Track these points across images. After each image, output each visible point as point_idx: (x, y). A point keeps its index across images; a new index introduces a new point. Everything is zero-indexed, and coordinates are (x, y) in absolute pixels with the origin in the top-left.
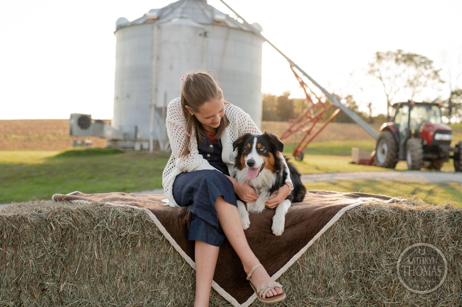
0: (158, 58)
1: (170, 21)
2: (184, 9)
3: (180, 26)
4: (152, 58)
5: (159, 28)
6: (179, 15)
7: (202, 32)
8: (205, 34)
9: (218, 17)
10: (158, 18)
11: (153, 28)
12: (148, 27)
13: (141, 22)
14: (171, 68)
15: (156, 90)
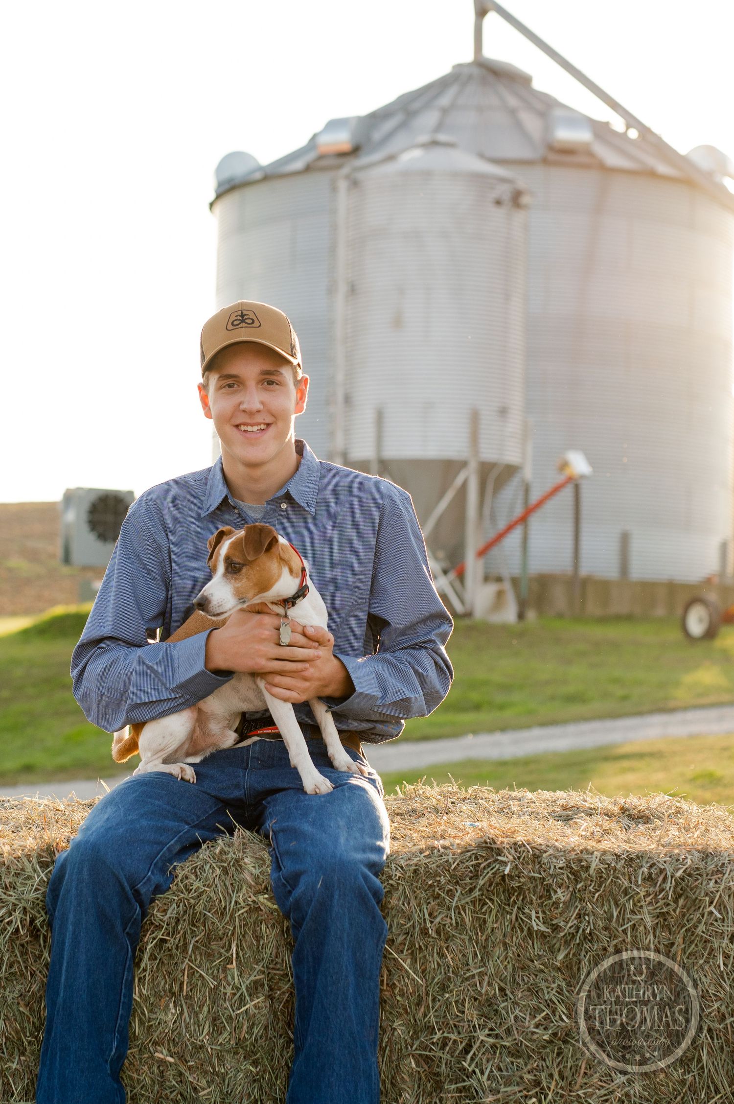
0: (353, 290)
1: (391, 158)
2: (445, 111)
3: (427, 175)
4: (331, 290)
5: (355, 184)
6: (424, 138)
7: (504, 191)
8: (516, 199)
9: (564, 134)
10: (356, 151)
11: (334, 189)
12: (321, 180)
13: (299, 165)
14: (398, 322)
15: (348, 400)
